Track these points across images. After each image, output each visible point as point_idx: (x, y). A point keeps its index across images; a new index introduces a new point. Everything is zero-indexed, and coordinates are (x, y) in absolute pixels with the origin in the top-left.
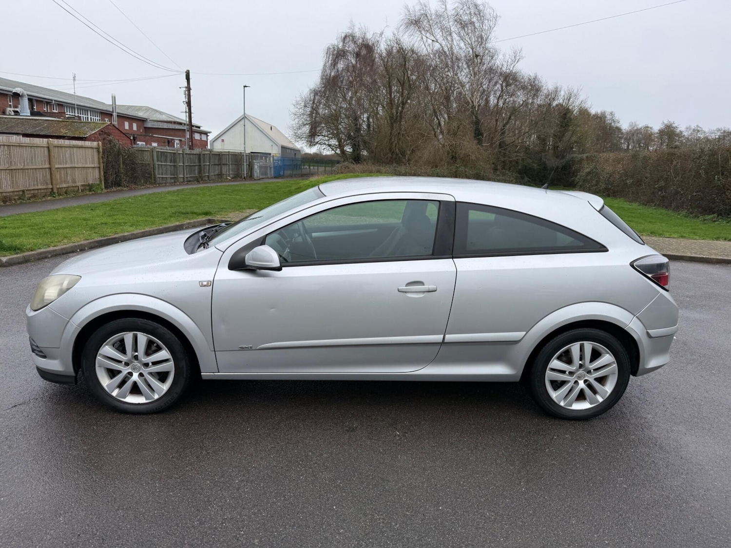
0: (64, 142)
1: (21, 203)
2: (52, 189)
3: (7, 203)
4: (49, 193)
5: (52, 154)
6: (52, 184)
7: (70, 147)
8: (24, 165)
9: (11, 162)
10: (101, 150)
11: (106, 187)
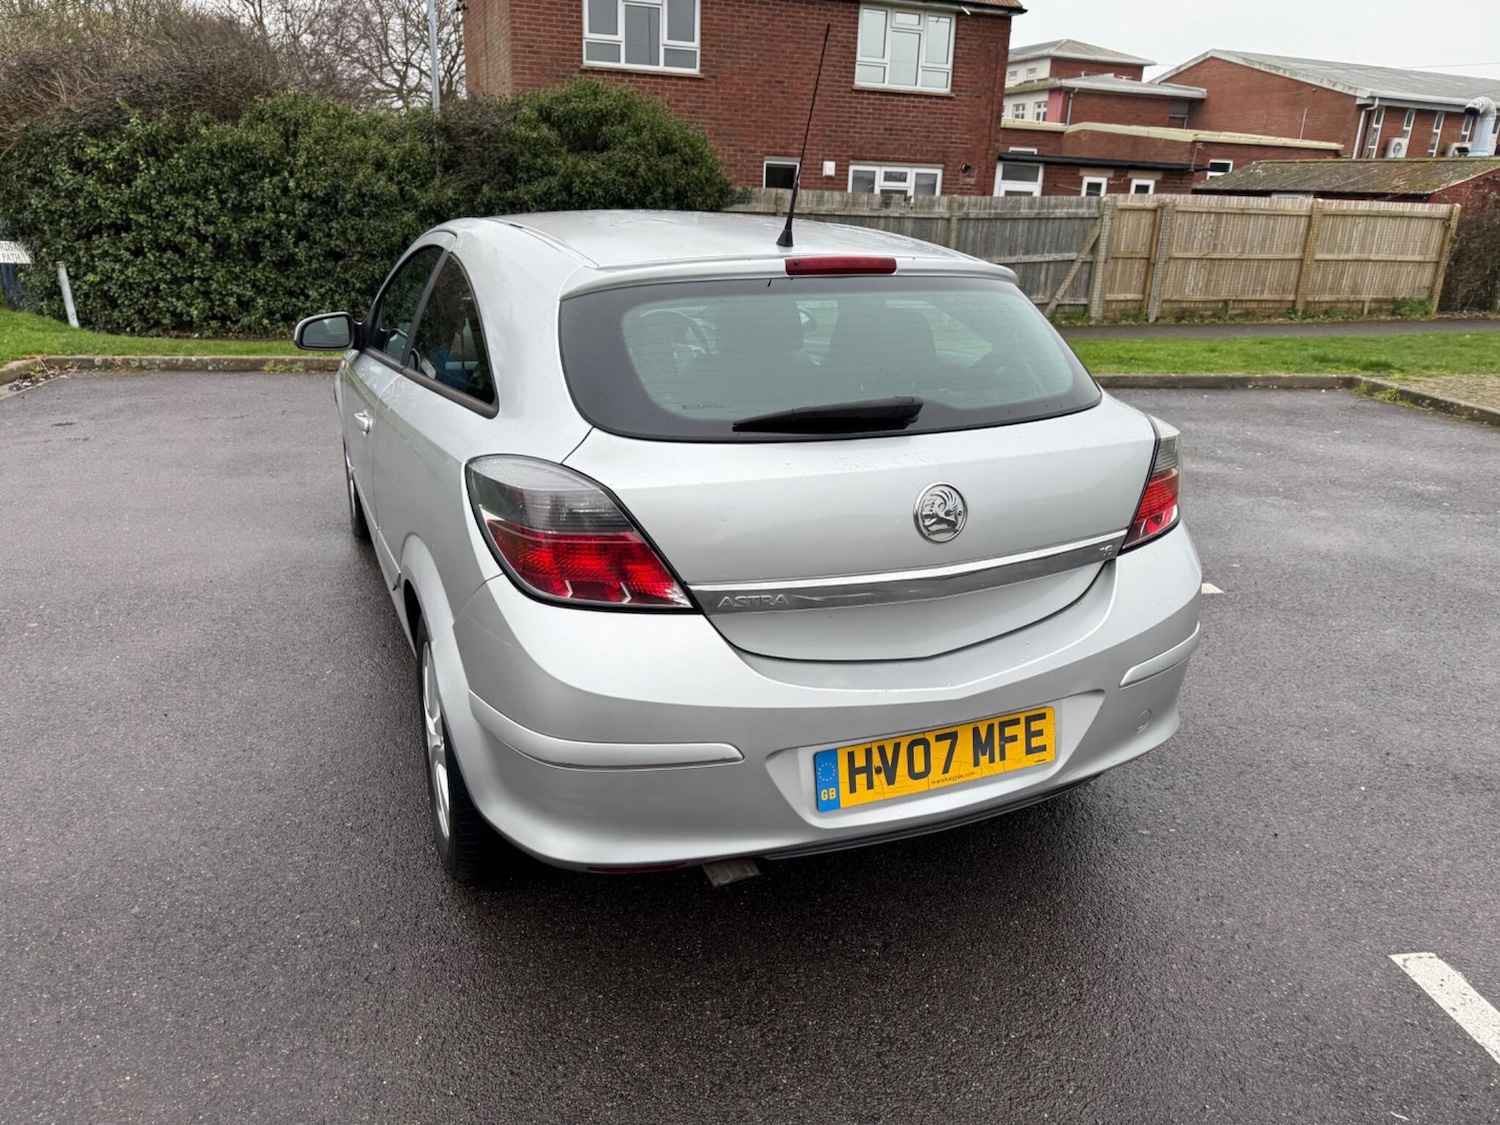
0: (1356, 206)
1: (1213, 324)
2: (1294, 302)
3: (1184, 322)
4: (1284, 311)
5: (1315, 230)
6: (1296, 293)
7: (1368, 216)
8: (1243, 252)
9: (1215, 245)
10: (1454, 223)
11: (1442, 308)
